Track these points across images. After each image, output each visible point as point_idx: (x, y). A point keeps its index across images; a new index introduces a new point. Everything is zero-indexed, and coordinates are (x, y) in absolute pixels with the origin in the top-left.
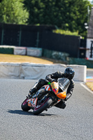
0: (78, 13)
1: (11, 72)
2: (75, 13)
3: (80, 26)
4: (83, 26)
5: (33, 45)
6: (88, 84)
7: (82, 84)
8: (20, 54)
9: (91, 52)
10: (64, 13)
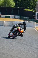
0: (32, 3)
1: (9, 24)
2: (31, 3)
3: (33, 8)
4: (34, 8)
5: (17, 15)
6: (36, 28)
7: (34, 28)
8: (12, 18)
9: (37, 17)
10: (27, 3)
